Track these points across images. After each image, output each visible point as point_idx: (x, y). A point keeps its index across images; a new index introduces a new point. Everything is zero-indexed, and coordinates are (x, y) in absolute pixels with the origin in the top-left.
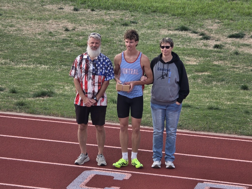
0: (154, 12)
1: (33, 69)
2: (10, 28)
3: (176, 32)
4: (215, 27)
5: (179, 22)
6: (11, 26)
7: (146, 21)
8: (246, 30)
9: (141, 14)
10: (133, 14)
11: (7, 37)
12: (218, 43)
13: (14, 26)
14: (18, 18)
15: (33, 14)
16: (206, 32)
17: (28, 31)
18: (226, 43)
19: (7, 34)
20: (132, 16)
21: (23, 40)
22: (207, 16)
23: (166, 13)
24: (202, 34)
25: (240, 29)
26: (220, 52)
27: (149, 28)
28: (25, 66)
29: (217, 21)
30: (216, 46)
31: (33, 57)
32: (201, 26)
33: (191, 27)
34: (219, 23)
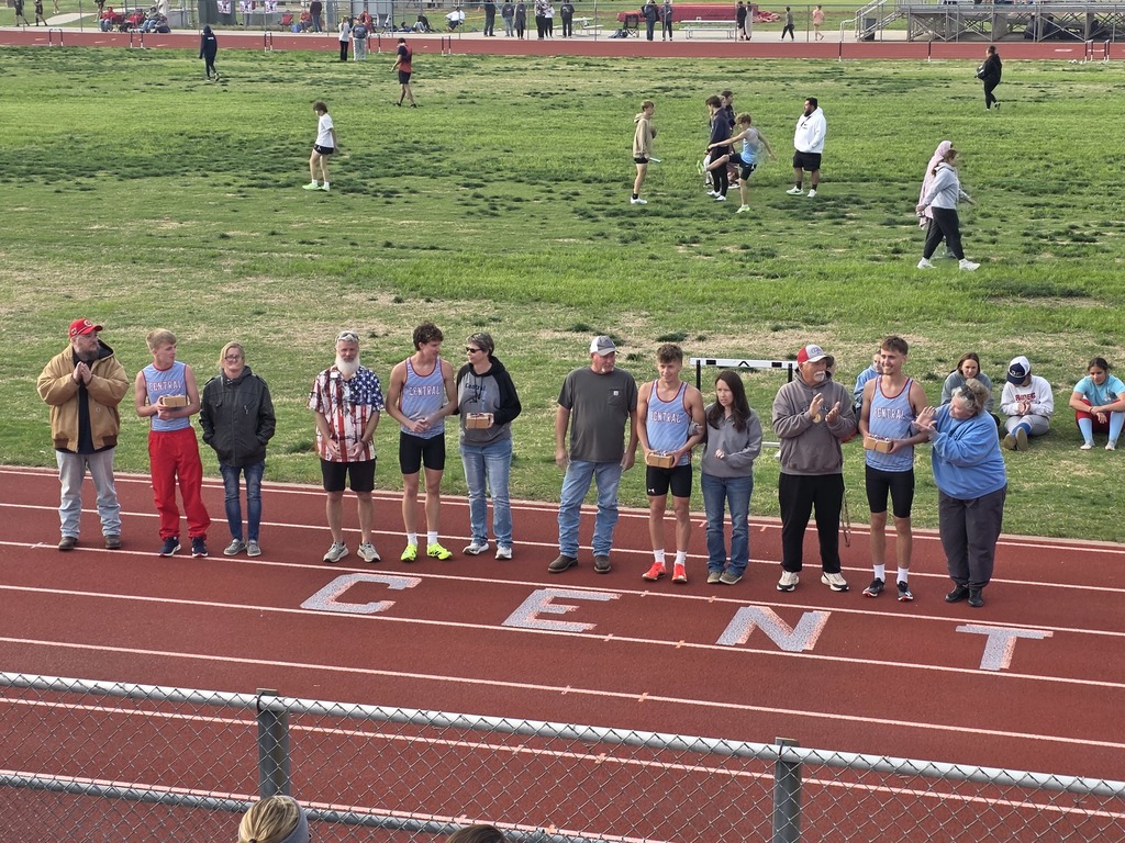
0: (537, 300)
1: (298, 404)
2: (275, 336)
3: (567, 335)
4: (639, 322)
5: (577, 317)
6: (276, 333)
7: (517, 317)
8: (690, 328)
9: (512, 306)
10: (499, 305)
11: (265, 350)
12: (636, 351)
13: (282, 332)
14: (291, 318)
15: (322, 310)
16: (620, 333)
17: (304, 339)
18: (650, 352)
19: (266, 346)
20: (496, 308)
21: (292, 355)
22: (626, 306)
23: (557, 301)
24: (612, 337)
25: (680, 326)
26: (635, 367)
27: (521, 328)
28: (286, 400)
29: (644, 313)
30: (631, 357)
31: (304, 384)
32: (614, 323)
33: (595, 326)
34: (646, 316)
